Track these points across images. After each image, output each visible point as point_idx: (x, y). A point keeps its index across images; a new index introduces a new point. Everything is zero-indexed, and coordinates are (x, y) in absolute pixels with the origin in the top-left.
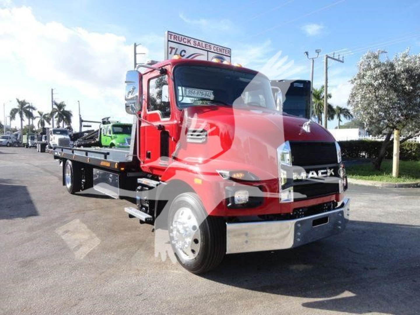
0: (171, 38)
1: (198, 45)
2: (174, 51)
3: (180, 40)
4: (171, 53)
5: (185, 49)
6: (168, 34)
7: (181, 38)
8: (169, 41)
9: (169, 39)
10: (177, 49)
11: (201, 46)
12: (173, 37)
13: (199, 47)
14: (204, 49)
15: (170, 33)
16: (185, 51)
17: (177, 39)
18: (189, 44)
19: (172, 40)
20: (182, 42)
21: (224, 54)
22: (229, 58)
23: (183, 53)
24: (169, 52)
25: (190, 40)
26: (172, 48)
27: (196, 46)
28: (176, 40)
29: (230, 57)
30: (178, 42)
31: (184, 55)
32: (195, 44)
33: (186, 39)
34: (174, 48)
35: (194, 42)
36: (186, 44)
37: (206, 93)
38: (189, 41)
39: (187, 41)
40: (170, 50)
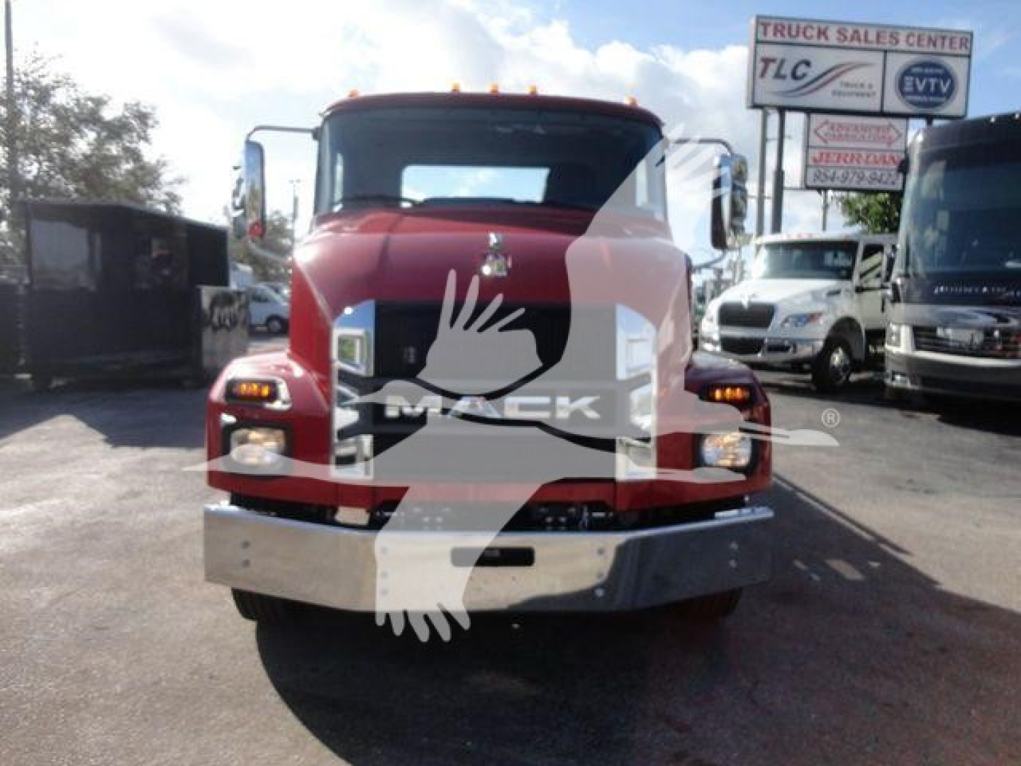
0: (765, 33)
1: (852, 39)
2: (773, 68)
3: (794, 33)
4: (763, 74)
5: (806, 57)
6: (758, 22)
7: (798, 27)
8: (758, 42)
9: (761, 37)
10: (783, 62)
11: (862, 38)
12: (770, 30)
13: (856, 44)
14: (875, 46)
15: (764, 20)
16: (808, 64)
17: (786, 32)
18: (822, 41)
19: (770, 37)
20: (801, 39)
21: (947, 50)
22: (965, 61)
23: (802, 70)
24: (759, 72)
25: (826, 29)
26: (767, 61)
27: (846, 43)
28: (782, 35)
29: (969, 56)
30: (787, 39)
31: (804, 75)
32: (842, 38)
33: (812, 27)
34: (773, 60)
35: (839, 32)
36: (814, 41)
37: (875, 174)
38: (822, 33)
39: (815, 33)
40: (760, 65)
